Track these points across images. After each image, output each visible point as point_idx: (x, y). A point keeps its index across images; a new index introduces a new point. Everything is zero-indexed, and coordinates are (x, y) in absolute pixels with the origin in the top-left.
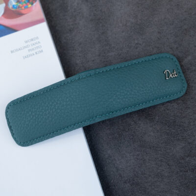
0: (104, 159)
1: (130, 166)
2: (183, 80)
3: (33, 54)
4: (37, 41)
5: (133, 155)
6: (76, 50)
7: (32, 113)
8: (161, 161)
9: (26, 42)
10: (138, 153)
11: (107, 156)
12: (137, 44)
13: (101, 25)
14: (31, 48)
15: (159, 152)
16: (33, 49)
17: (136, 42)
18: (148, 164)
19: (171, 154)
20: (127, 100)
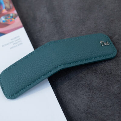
0: (66, 102)
1: (84, 103)
2: (113, 48)
3: (16, 46)
4: (18, 38)
5: (86, 96)
6: (43, 41)
7: (16, 74)
8: (105, 97)
9: (12, 39)
10: (88, 94)
11: (68, 99)
12: (82, 30)
13: (58, 23)
14: (15, 42)
15: (103, 92)
16: (16, 43)
17: (81, 29)
18: (96, 100)
19: (111, 92)
20: (76, 56)
